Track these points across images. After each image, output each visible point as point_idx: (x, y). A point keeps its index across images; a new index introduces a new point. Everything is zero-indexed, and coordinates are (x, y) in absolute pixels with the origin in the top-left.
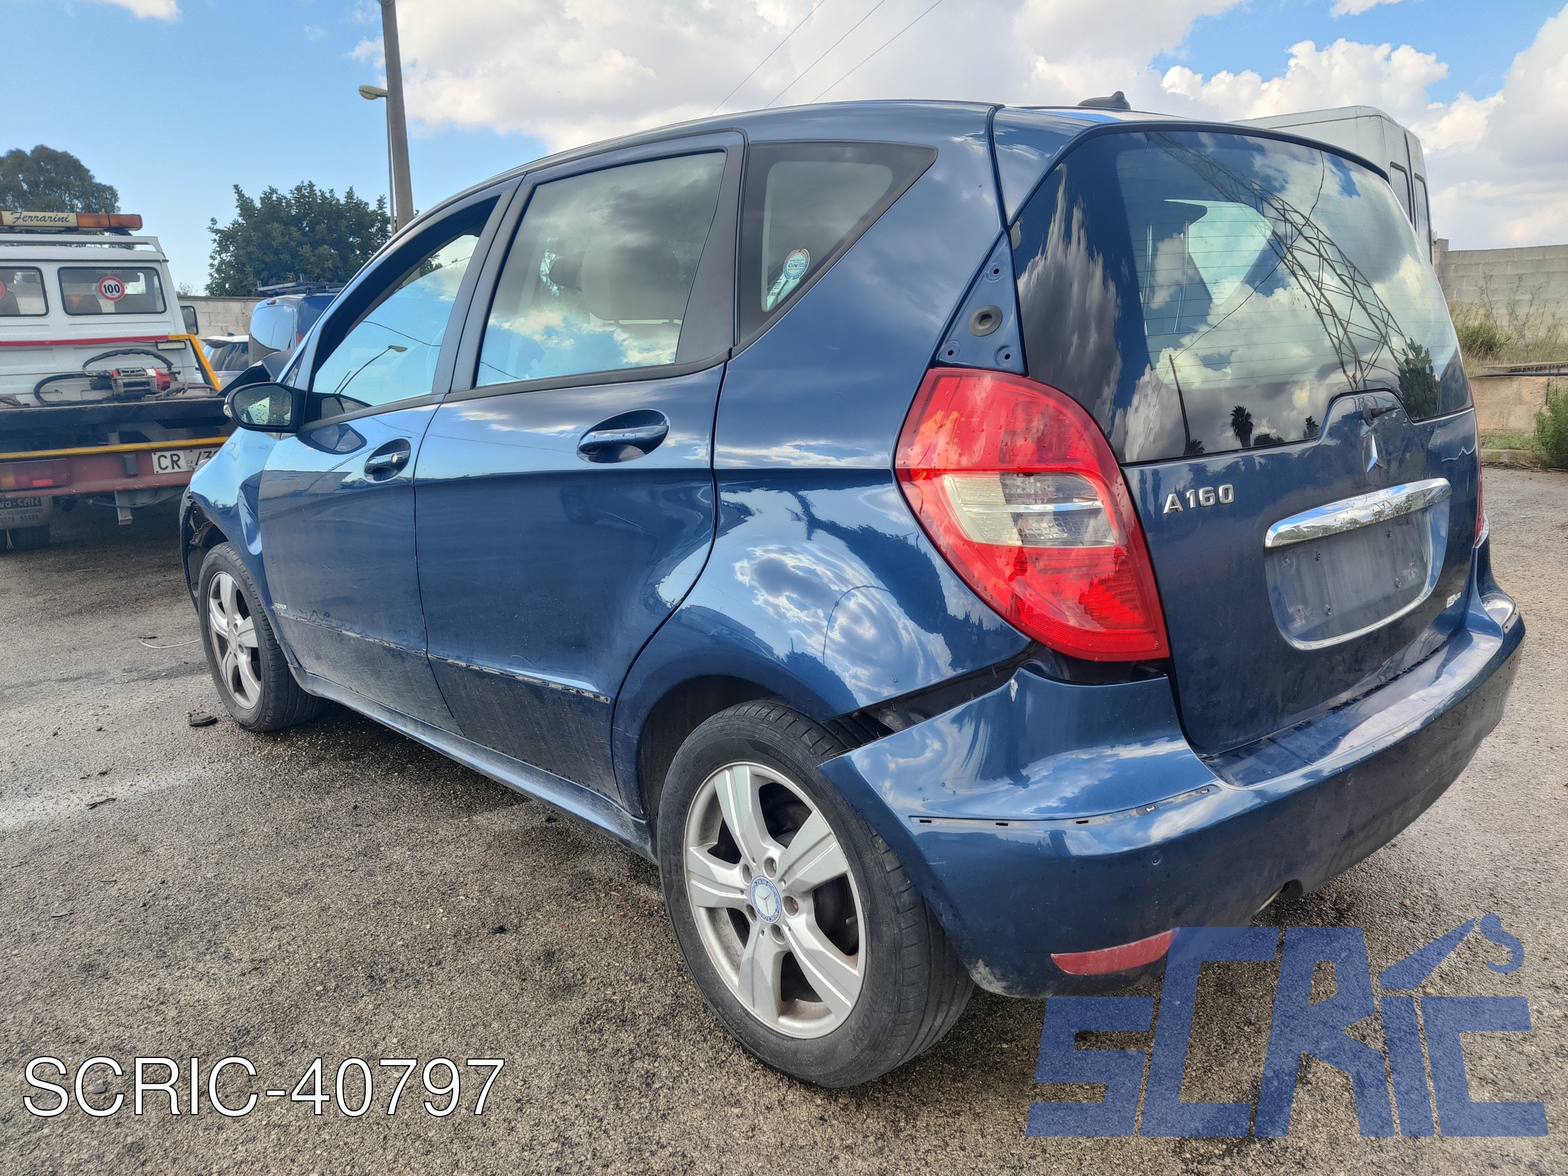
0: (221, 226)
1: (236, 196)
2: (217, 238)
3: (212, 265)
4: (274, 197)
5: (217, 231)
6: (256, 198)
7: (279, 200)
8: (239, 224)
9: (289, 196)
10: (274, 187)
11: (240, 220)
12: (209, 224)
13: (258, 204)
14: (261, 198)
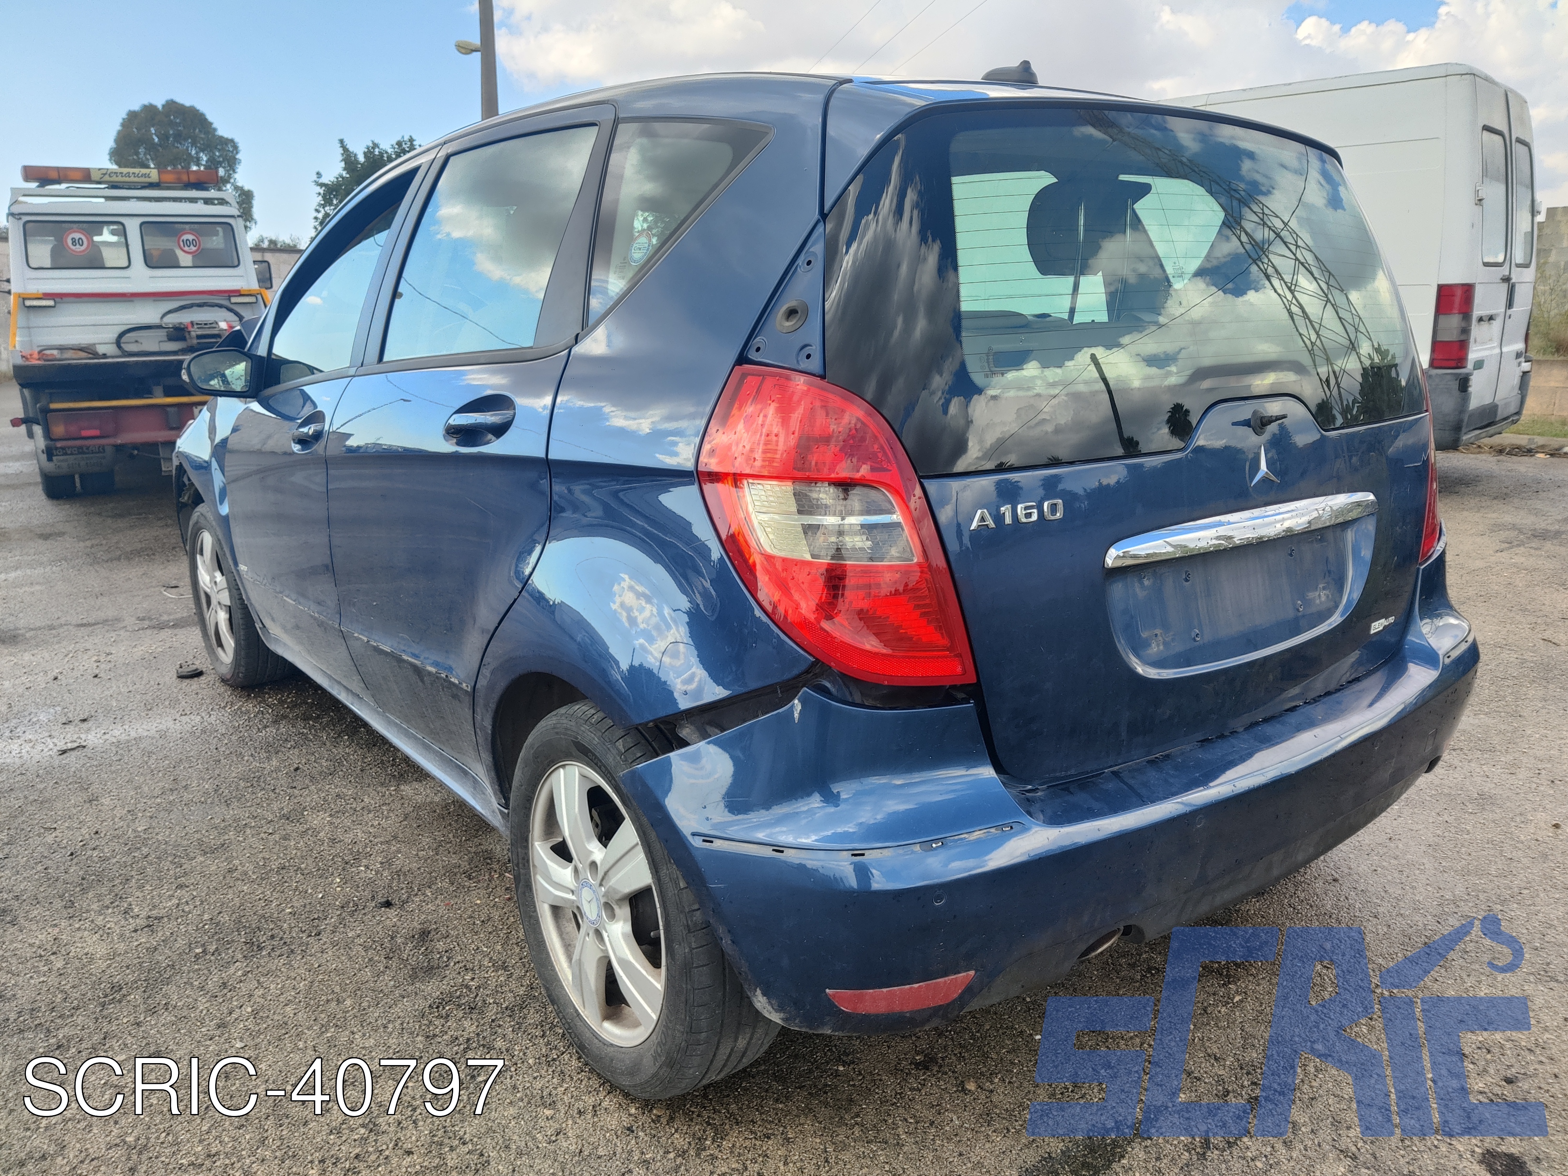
0: (326, 179)
1: (341, 151)
2: (322, 192)
3: (316, 218)
4: (377, 152)
5: (322, 185)
6: (360, 153)
7: (381, 154)
8: (343, 178)
9: (390, 151)
10: (376, 142)
11: (344, 174)
12: (315, 177)
13: (361, 159)
14: (365, 153)
